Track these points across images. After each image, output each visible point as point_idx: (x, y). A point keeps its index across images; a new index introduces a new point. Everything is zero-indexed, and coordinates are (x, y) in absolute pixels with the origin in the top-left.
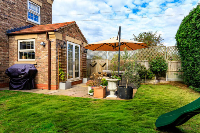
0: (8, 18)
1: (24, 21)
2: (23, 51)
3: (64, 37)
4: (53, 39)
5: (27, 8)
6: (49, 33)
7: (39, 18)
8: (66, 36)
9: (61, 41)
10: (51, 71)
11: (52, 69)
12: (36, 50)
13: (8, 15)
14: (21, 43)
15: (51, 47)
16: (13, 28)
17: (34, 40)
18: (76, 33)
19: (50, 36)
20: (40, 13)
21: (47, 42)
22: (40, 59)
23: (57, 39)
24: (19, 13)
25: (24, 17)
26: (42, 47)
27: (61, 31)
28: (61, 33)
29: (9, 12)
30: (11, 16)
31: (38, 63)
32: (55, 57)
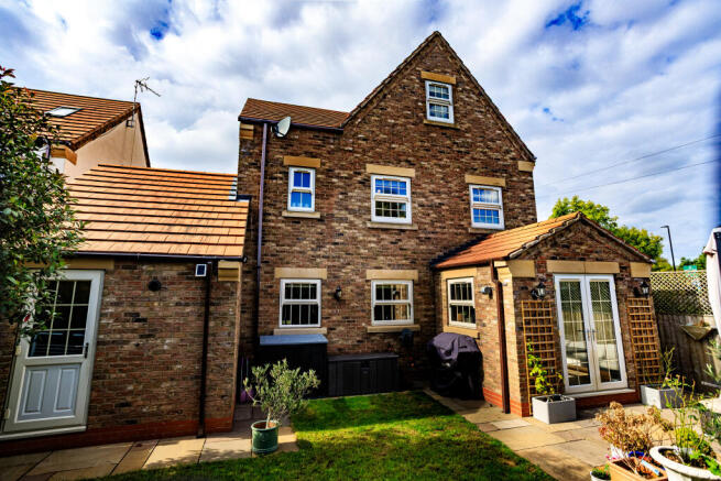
0: (431, 236)
1: (464, 231)
2: (457, 302)
3: (540, 267)
4: (506, 277)
5: (469, 203)
6: (497, 264)
7: (501, 213)
8: (549, 262)
9: (533, 279)
10: (509, 362)
11: (509, 357)
12: (477, 304)
13: (432, 229)
14: (452, 286)
15: (505, 297)
16: (441, 254)
17: (471, 280)
18: (590, 242)
19: (499, 270)
20: (501, 203)
21: (494, 286)
22: (484, 325)
23: (514, 279)
24: (452, 220)
25: (462, 223)
26: (487, 297)
27: (528, 253)
28: (529, 259)
29: (432, 223)
30: (438, 230)
31: (482, 337)
32: (514, 324)
